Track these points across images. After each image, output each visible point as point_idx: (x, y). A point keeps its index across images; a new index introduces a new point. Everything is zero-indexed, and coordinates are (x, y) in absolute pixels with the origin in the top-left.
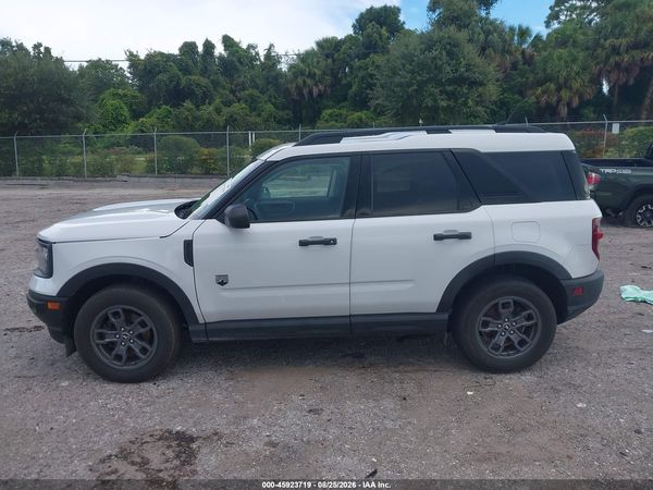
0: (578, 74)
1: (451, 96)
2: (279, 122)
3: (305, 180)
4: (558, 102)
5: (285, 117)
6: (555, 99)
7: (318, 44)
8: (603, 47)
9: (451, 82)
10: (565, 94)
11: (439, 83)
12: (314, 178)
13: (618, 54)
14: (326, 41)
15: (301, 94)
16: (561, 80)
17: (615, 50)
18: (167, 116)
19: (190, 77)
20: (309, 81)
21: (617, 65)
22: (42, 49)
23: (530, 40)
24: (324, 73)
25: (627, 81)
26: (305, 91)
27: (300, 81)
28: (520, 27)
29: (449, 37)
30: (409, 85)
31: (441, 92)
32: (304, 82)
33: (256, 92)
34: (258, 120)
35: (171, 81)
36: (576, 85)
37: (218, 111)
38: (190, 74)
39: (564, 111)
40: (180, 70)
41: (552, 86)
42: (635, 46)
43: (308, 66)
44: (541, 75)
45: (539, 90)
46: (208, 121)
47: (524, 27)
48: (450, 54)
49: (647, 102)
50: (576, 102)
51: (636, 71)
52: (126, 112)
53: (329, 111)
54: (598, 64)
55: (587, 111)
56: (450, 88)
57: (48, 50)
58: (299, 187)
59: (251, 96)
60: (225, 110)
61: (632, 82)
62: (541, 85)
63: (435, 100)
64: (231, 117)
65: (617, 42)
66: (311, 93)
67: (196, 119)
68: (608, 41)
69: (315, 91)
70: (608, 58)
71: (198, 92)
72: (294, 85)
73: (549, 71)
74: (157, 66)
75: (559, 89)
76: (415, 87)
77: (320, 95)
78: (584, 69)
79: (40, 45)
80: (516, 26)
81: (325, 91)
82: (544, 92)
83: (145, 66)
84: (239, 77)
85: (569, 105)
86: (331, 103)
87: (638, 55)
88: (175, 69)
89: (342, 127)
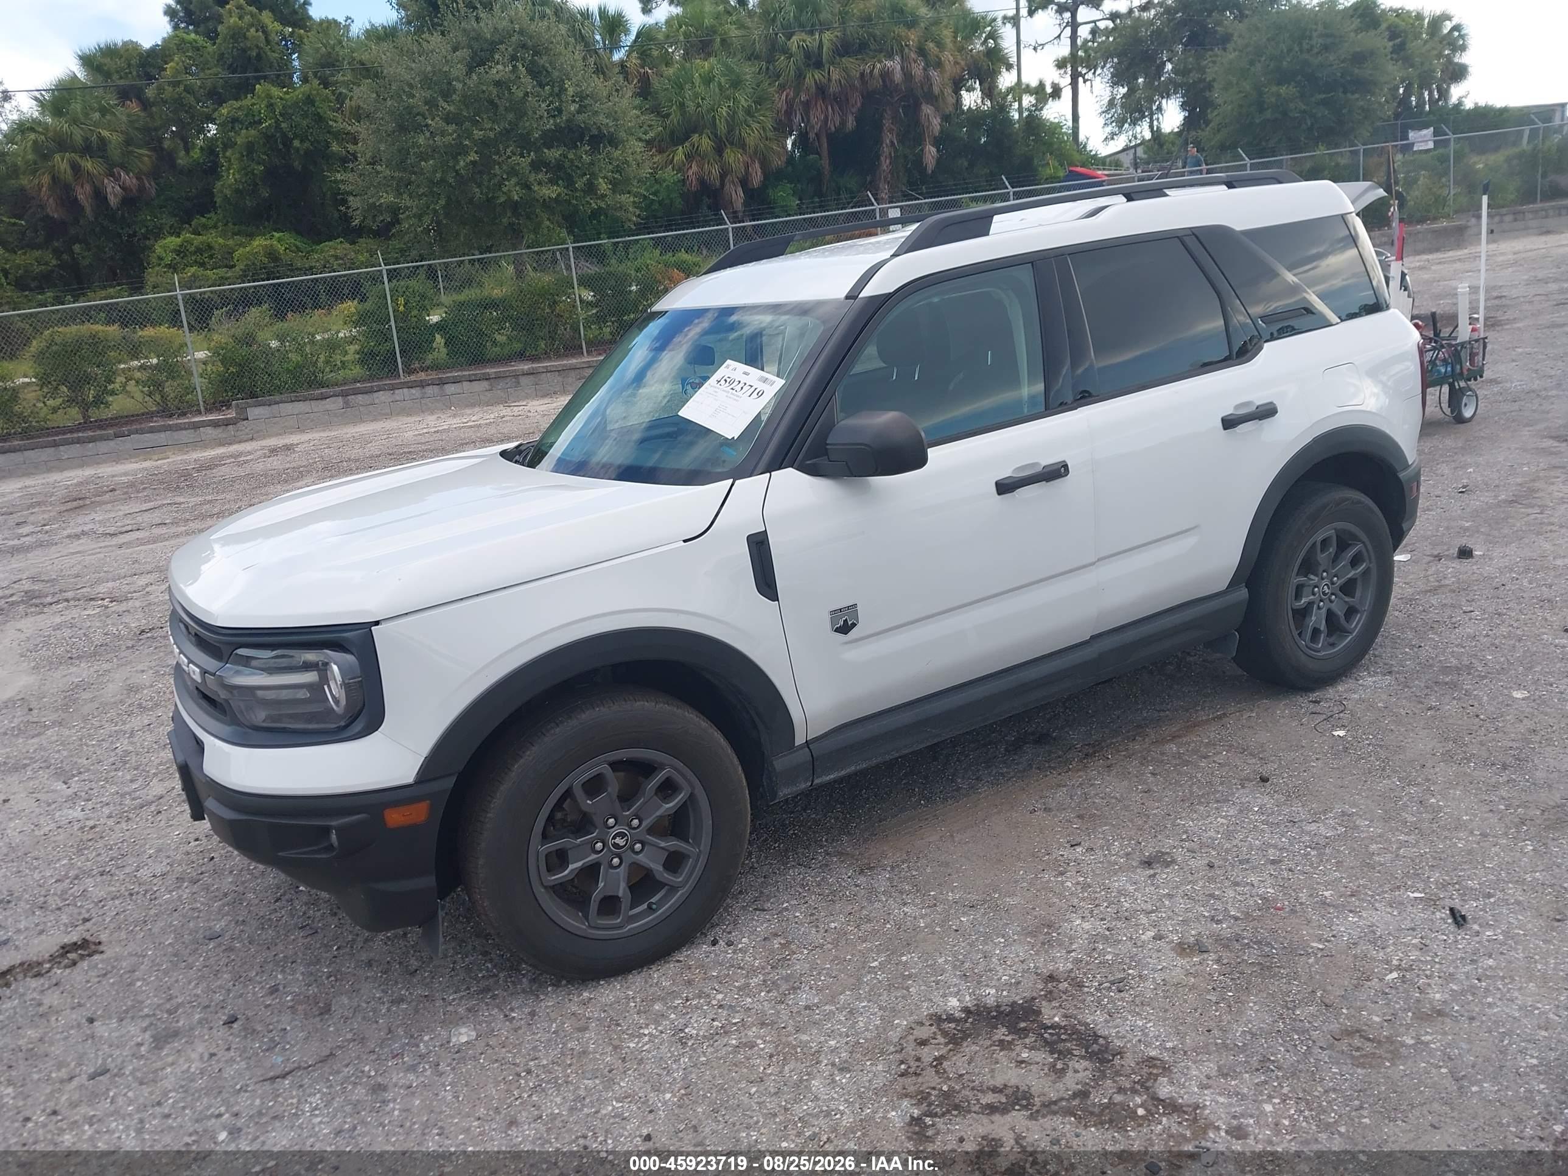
0: (748, 112)
1: (559, 172)
2: (21, 284)
3: (227, 423)
4: (723, 177)
5: (37, 269)
6: (715, 171)
7: (87, 60)
8: (785, 51)
9: (551, 139)
10: (733, 157)
11: (525, 143)
12: (254, 412)
13: (819, 65)
14: (110, 52)
15: (71, 203)
16: (722, 128)
17: (813, 59)
20: (88, 164)
21: (821, 90)
23: (629, 39)
24: (128, 142)
25: (843, 123)
26: (83, 194)
27: (62, 163)
28: (603, 13)
29: (521, 32)
30: (459, 150)
31: (535, 166)
32: (76, 168)
36: (752, 136)
39: (738, 196)
41: (705, 143)
42: (845, 48)
43: (75, 121)
44: (675, 118)
45: (680, 154)
47: (612, 11)
48: (535, 72)
49: (885, 164)
50: (757, 177)
51: (857, 100)
53: (173, 241)
54: (782, 88)
55: (783, 193)
56: (553, 154)
58: (222, 443)
61: (851, 123)
62: (681, 141)
63: (527, 186)
65: (811, 41)
66: (99, 196)
68: (794, 38)
69: (113, 192)
70: (800, 76)
72: (46, 179)
73: (691, 106)
75: (719, 151)
76: (473, 157)
77: (130, 201)
78: (759, 101)
80: (594, 9)
81: (141, 189)
82: (689, 157)
85: (744, 182)
86: (167, 220)
87: (854, 66)
89: (222, 281)
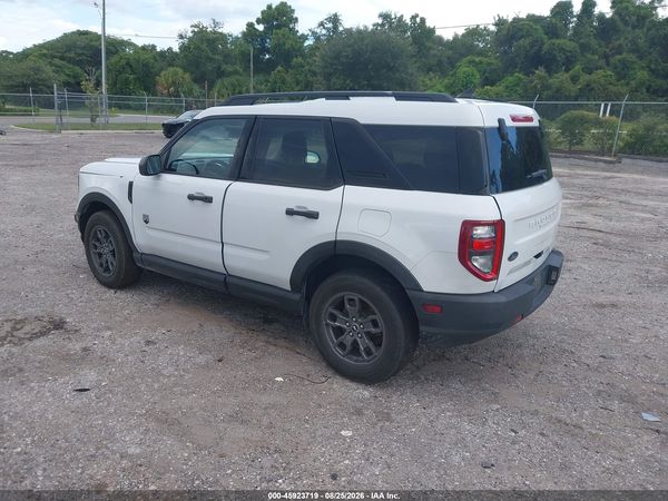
18: (517, 85)
19: (554, 41)
22: (418, 20)
33: (632, 57)
34: (624, 90)
35: (532, 47)
37: (574, 79)
38: (557, 38)
40: (546, 34)
46: (558, 90)
52: (477, 79)
57: (423, 20)
59: (623, 62)
60: (585, 78)
64: (588, 85)
67: (546, 87)
71: (560, 57)
74: (521, 30)
79: (417, 16)
83: (509, 30)
84: (619, 39)
88: (541, 33)
